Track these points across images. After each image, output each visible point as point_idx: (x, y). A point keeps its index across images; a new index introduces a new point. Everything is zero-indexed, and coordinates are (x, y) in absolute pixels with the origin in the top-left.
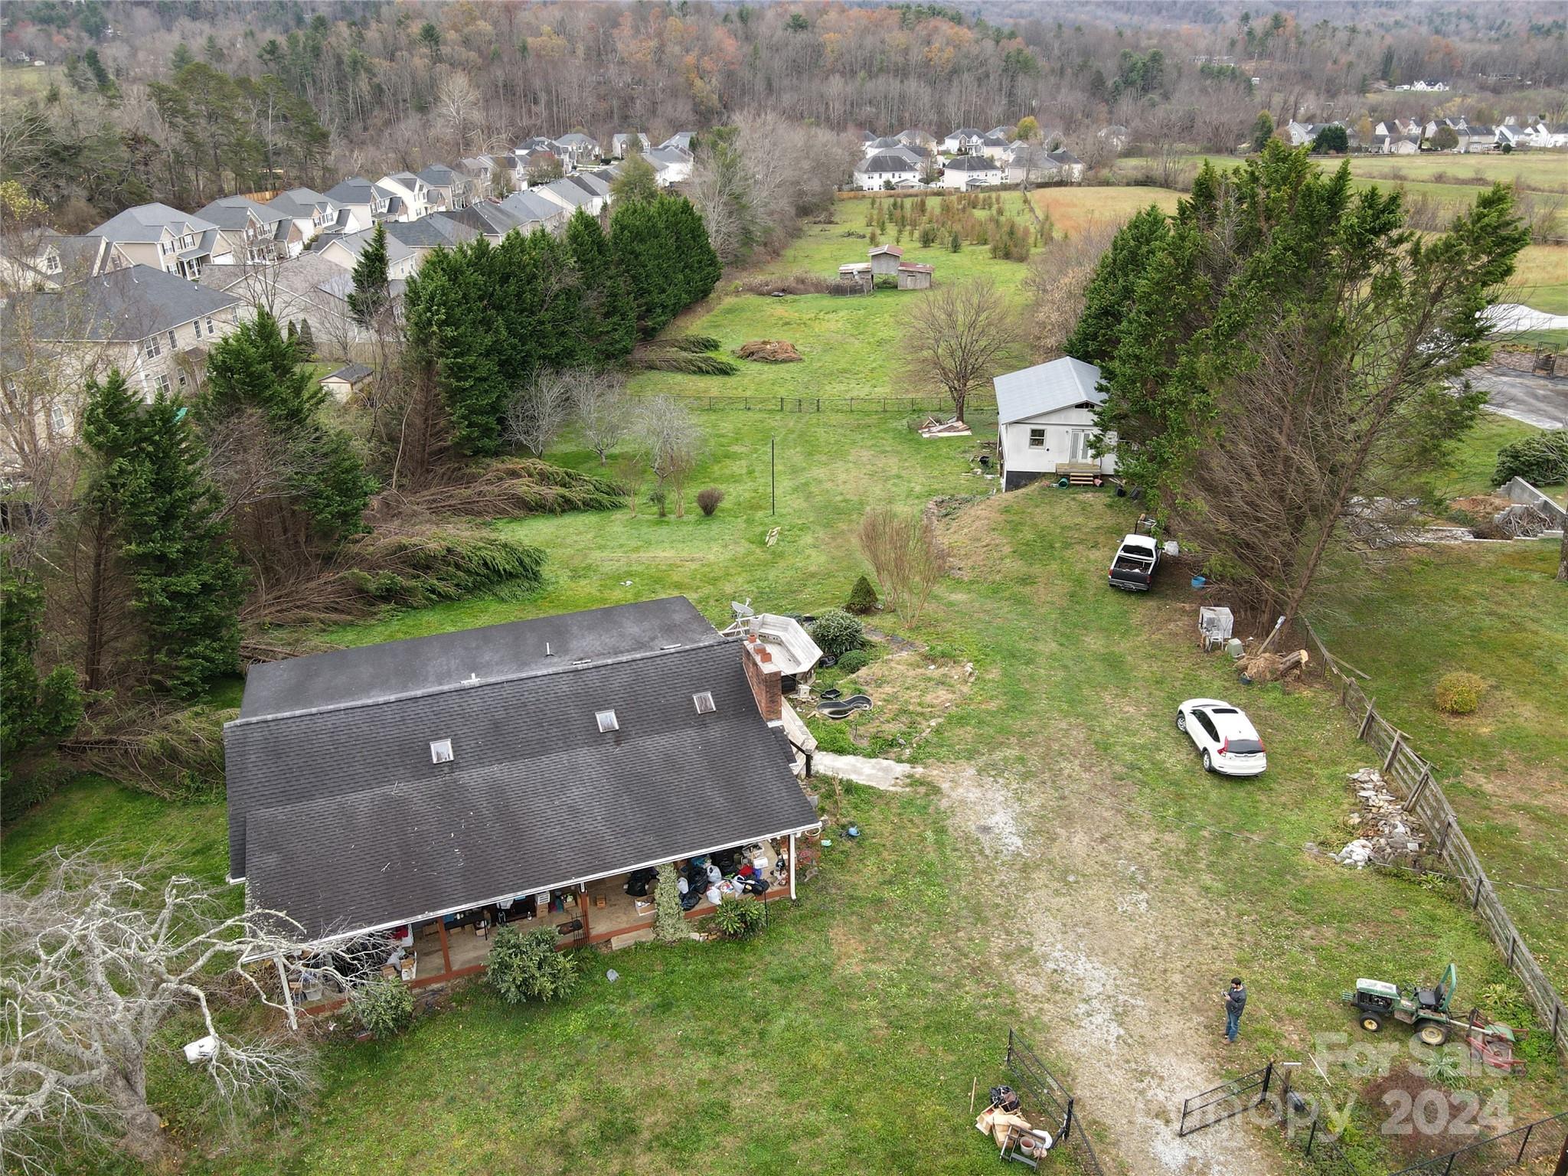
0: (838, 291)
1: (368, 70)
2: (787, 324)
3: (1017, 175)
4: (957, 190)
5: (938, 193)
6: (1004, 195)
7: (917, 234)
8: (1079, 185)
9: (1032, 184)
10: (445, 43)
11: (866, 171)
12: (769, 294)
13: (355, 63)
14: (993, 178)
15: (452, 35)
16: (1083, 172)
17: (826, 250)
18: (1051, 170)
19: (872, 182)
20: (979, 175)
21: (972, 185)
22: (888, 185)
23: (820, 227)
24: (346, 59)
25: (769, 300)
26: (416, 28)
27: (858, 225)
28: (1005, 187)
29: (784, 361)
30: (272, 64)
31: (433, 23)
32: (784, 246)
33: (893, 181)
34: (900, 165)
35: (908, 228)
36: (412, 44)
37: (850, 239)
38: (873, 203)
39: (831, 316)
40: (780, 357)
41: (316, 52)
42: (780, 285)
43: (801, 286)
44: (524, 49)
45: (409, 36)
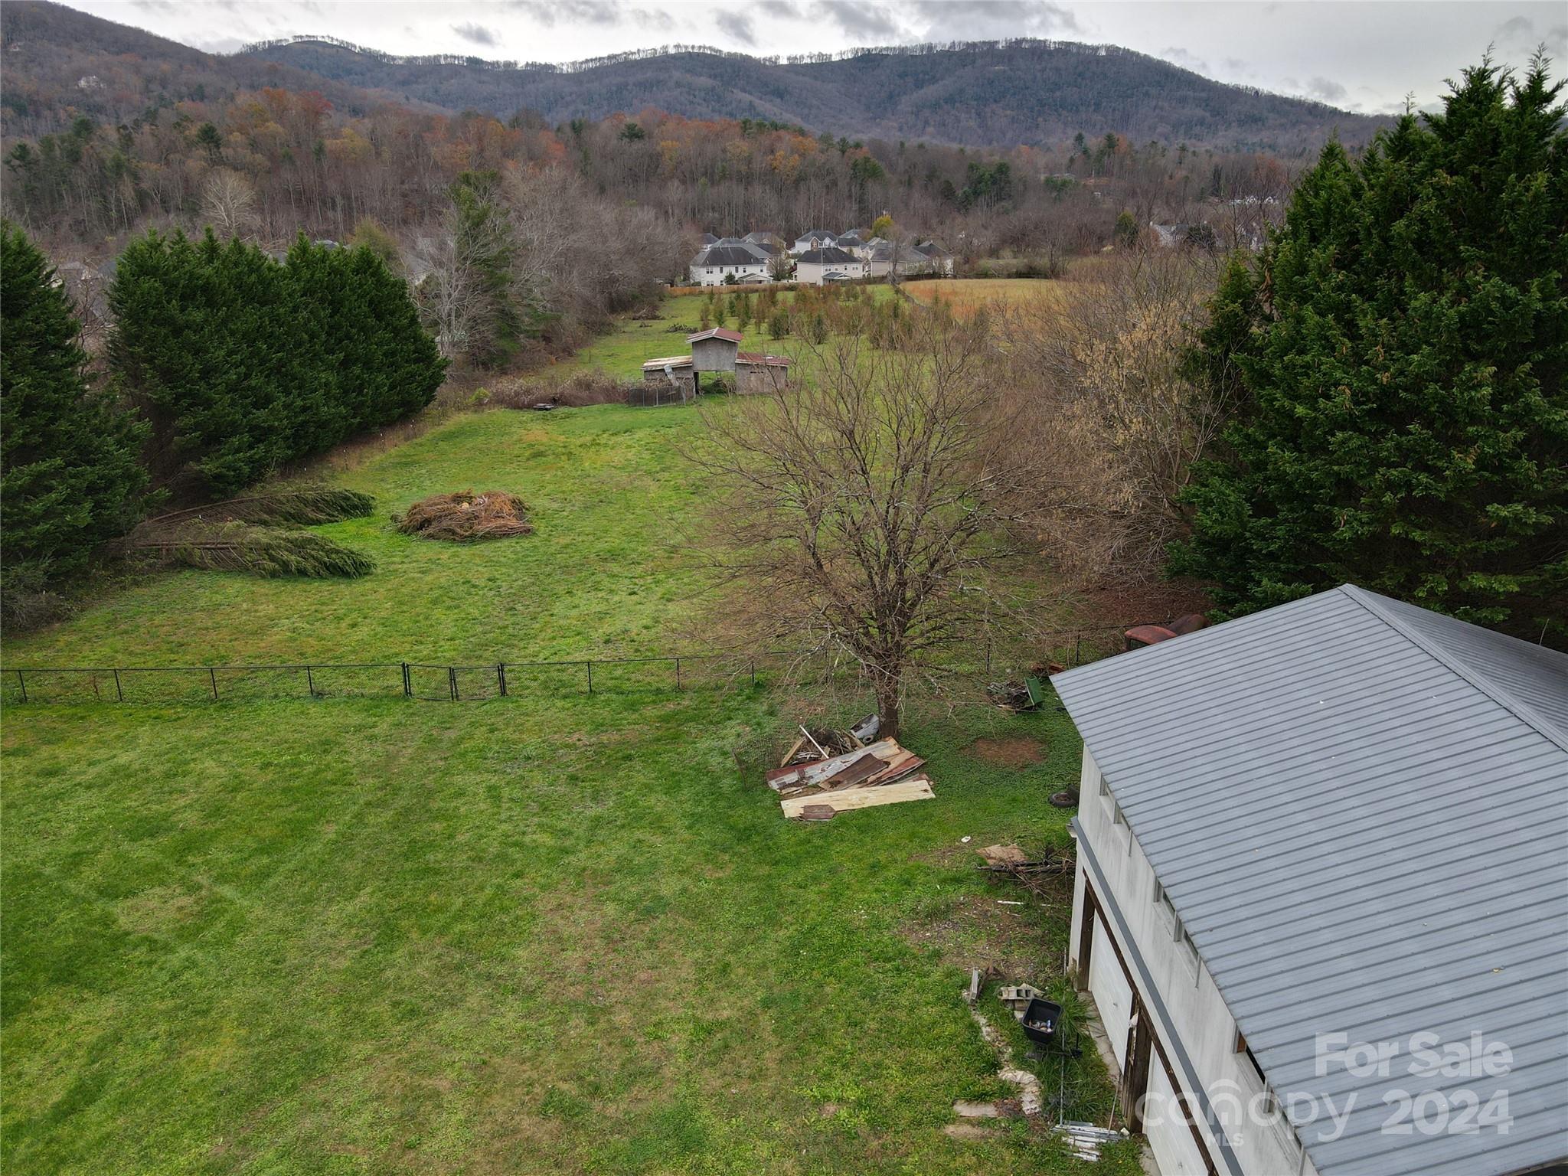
0: (639, 398)
1: (136, 177)
2: (540, 454)
3: (883, 268)
4: (813, 285)
5: (791, 288)
6: (869, 288)
7: (764, 327)
8: (955, 277)
9: (900, 276)
10: (228, 145)
11: (704, 264)
12: (530, 406)
13: (118, 166)
14: (854, 272)
15: (236, 137)
16: (955, 264)
17: (638, 348)
18: (917, 262)
19: (713, 277)
20: (839, 269)
21: (829, 279)
22: (730, 279)
23: (638, 323)
24: (108, 163)
25: (526, 415)
26: (193, 131)
27: (691, 319)
28: (868, 280)
29: (489, 537)
30: (21, 171)
31: (216, 126)
32: (581, 343)
33: (737, 276)
34: (745, 258)
35: (753, 321)
36: (190, 145)
37: (677, 335)
38: (711, 299)
39: (620, 439)
40: (482, 528)
41: (74, 157)
42: (551, 392)
43: (584, 394)
44: (320, 150)
45: (185, 138)
